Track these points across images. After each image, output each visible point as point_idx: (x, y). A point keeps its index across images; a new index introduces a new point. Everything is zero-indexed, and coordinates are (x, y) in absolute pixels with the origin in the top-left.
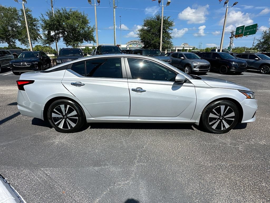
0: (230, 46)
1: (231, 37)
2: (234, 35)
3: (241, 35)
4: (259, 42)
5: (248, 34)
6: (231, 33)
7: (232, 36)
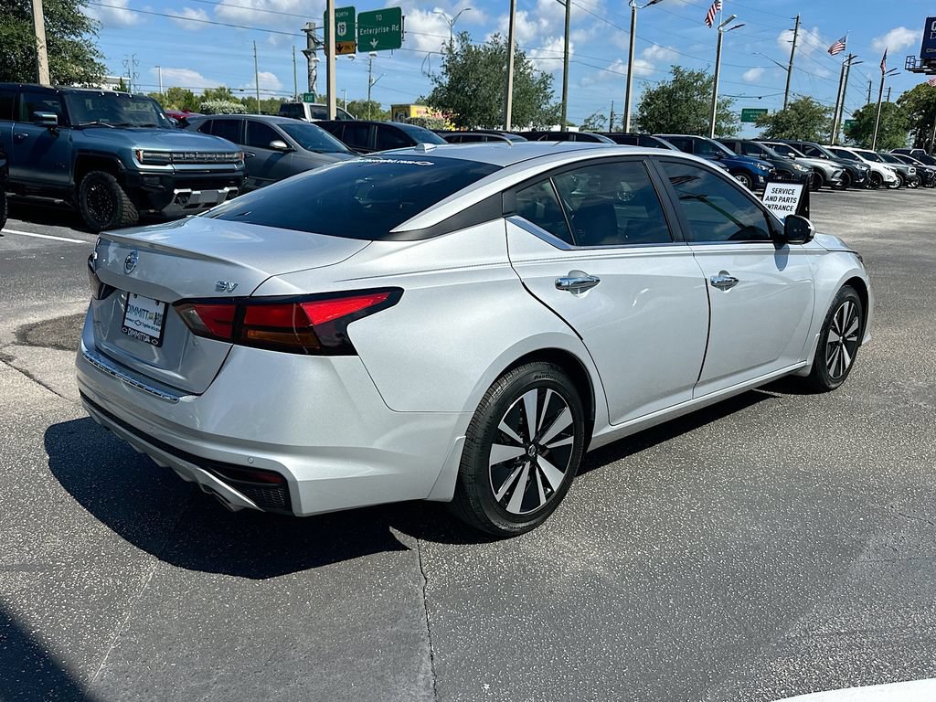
0: (311, 89)
1: (305, 48)
2: (318, 43)
3: (348, 47)
4: (436, 85)
5: (374, 44)
6: (306, 31)
7: (312, 45)
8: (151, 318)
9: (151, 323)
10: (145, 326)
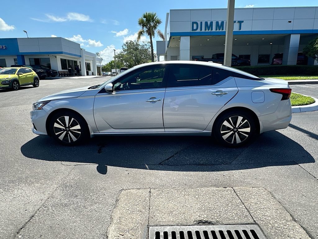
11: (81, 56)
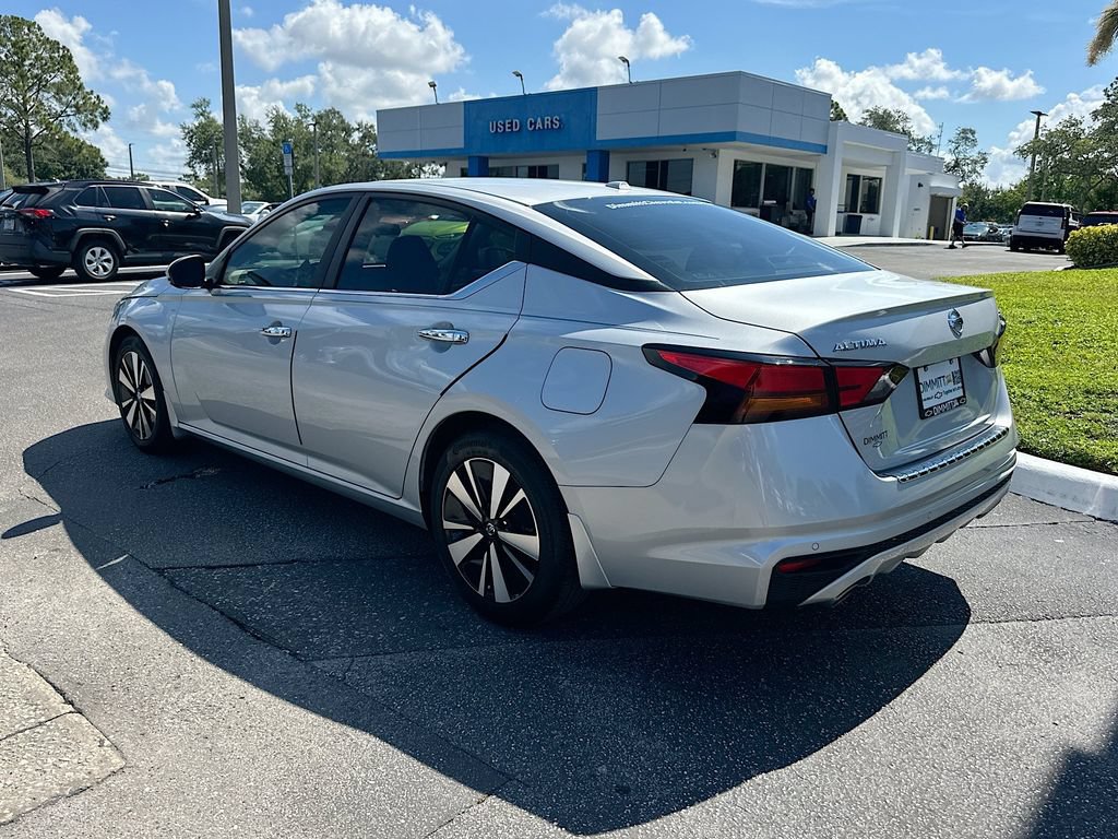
8: (949, 381)
9: (951, 386)
10: (947, 393)
11: (824, 149)
